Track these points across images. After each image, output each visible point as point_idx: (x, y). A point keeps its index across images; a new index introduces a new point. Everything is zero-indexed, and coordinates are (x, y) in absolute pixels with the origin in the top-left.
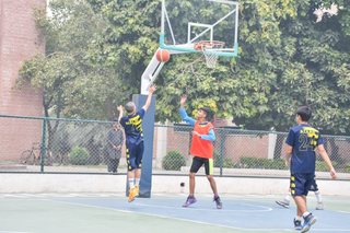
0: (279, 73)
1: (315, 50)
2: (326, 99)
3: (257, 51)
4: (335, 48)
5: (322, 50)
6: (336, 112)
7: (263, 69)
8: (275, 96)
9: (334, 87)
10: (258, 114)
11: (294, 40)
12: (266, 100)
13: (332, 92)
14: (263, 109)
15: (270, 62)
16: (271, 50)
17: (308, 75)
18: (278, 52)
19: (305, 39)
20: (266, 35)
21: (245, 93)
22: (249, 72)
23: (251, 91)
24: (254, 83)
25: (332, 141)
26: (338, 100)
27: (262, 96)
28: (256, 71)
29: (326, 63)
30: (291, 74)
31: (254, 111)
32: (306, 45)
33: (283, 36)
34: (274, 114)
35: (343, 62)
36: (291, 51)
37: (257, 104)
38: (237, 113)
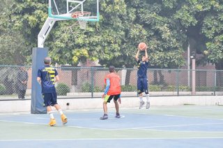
0: (127, 32)
1: (148, 16)
2: (156, 46)
3: (112, 17)
4: (160, 14)
5: (153, 16)
6: (162, 54)
7: (116, 29)
8: (124, 46)
9: (160, 39)
10: (114, 58)
11: (135, 10)
12: (119, 48)
13: (159, 42)
14: (117, 54)
15: (120, 25)
16: (121, 17)
17: (144, 32)
18: (125, 18)
19: (142, 10)
20: (117, 7)
21: (106, 44)
22: (107, 31)
23: (109, 43)
24: (111, 38)
25: (160, 72)
26: (162, 47)
27: (116, 46)
28: (112, 30)
29: (155, 24)
30: (134, 32)
31: (112, 55)
32: (142, 13)
33: (127, 8)
34: (124, 57)
35: (165, 23)
36: (133, 17)
37: (113, 51)
38: (101, 57)
